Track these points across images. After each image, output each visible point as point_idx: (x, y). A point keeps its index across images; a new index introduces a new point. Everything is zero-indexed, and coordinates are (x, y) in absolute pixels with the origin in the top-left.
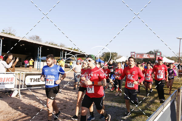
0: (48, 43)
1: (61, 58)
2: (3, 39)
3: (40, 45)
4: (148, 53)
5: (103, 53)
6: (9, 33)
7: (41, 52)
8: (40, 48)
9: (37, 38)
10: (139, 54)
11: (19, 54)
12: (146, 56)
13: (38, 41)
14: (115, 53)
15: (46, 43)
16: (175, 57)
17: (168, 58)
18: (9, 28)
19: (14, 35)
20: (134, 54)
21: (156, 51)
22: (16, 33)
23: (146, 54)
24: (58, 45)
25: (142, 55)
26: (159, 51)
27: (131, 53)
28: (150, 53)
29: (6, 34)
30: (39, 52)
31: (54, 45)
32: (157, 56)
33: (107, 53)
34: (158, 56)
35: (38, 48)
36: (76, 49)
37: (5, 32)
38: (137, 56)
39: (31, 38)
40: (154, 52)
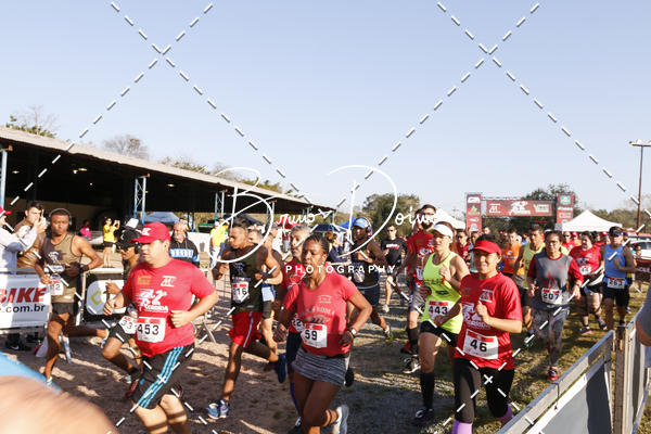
0: (173, 163)
1: (219, 215)
2: (10, 148)
3: (143, 171)
4: (528, 198)
5: (368, 199)
6: (34, 128)
7: (144, 195)
8: (141, 182)
9: (134, 144)
10: (494, 201)
11: (67, 202)
12: (519, 209)
13: (135, 155)
14: (410, 198)
15: (164, 163)
16: (626, 212)
17: (602, 214)
18: (34, 109)
19: (51, 136)
20: (476, 200)
21: (556, 188)
22: (56, 129)
23: (523, 199)
24: (207, 169)
25: (506, 204)
26: (567, 190)
27: (469, 196)
28: (537, 199)
29: (23, 129)
30: (140, 197)
31: (194, 169)
32: (559, 208)
33: (381, 198)
34: (564, 206)
35: (137, 181)
36: (272, 184)
37: (19, 123)
38: (489, 207)
39: (110, 145)
40: (550, 193)
